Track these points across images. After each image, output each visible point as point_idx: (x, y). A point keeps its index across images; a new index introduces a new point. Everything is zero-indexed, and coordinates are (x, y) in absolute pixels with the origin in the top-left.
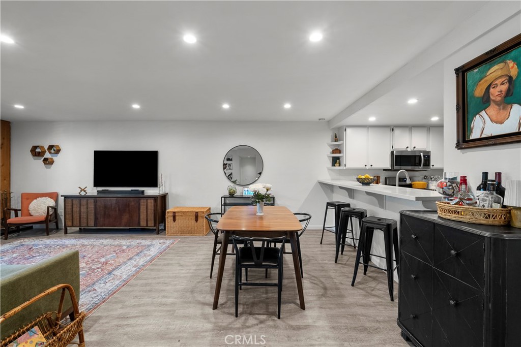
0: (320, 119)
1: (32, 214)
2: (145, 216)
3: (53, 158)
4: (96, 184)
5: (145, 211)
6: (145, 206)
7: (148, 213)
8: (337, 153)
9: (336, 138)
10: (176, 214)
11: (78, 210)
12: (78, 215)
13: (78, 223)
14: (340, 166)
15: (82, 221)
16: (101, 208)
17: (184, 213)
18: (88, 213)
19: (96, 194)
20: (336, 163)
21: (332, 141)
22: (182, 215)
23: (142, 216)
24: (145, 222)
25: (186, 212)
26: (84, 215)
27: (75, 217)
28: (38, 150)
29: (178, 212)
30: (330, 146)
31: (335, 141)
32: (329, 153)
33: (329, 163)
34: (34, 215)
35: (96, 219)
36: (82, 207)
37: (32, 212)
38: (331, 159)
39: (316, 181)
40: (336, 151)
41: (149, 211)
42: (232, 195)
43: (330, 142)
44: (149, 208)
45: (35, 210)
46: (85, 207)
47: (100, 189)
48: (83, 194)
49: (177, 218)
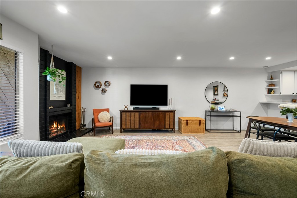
0: (264, 67)
1: (100, 121)
2: (169, 122)
3: (106, 89)
4: (132, 104)
5: (168, 120)
6: (168, 117)
7: (170, 121)
8: (273, 86)
9: (272, 78)
10: (188, 121)
11: (129, 119)
12: (129, 122)
13: (129, 126)
14: (274, 94)
15: (131, 125)
16: (143, 118)
17: (193, 121)
18: (135, 120)
19: (133, 110)
20: (271, 92)
21: (268, 79)
22: (191, 122)
23: (166, 123)
24: (169, 126)
25: (194, 120)
26: (132, 122)
27: (127, 123)
28: (97, 84)
29: (189, 120)
30: (266, 82)
31: (271, 79)
32: (266, 86)
33: (266, 92)
34: (102, 122)
35: (140, 124)
36: (131, 117)
37: (100, 120)
38: (267, 90)
39: (259, 102)
40: (272, 85)
41: (171, 119)
42: (212, 110)
43: (266, 80)
44: (171, 118)
45: (102, 119)
46: (134, 117)
47: (135, 106)
48: (126, 110)
49: (189, 123)
